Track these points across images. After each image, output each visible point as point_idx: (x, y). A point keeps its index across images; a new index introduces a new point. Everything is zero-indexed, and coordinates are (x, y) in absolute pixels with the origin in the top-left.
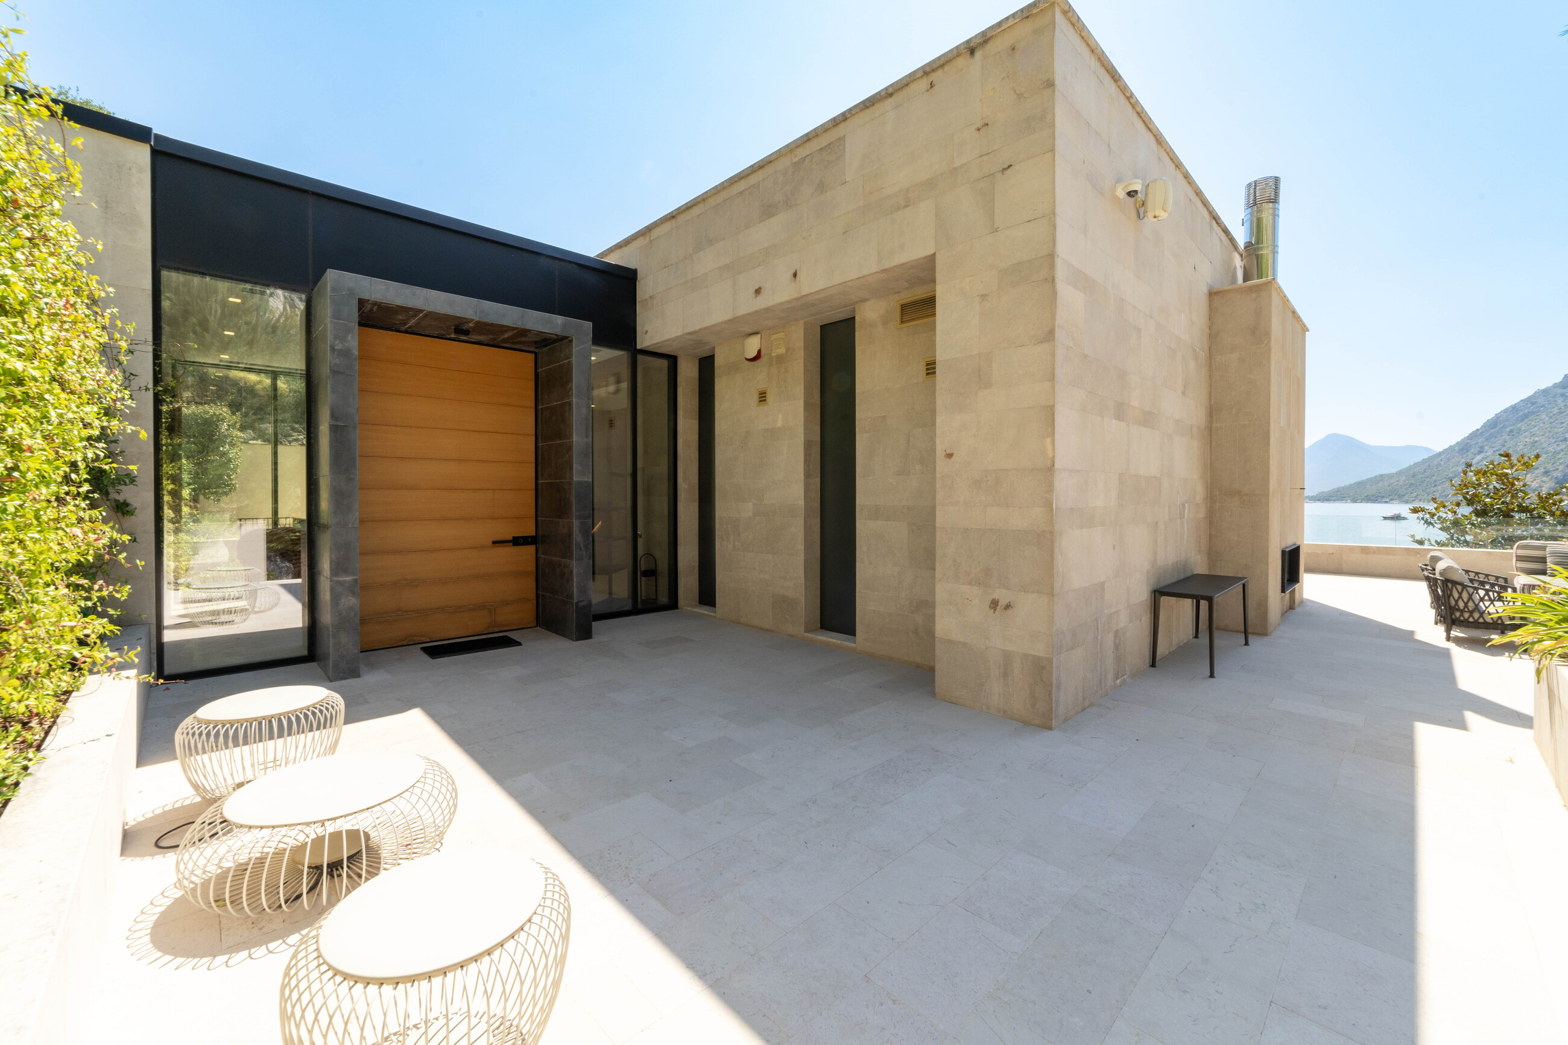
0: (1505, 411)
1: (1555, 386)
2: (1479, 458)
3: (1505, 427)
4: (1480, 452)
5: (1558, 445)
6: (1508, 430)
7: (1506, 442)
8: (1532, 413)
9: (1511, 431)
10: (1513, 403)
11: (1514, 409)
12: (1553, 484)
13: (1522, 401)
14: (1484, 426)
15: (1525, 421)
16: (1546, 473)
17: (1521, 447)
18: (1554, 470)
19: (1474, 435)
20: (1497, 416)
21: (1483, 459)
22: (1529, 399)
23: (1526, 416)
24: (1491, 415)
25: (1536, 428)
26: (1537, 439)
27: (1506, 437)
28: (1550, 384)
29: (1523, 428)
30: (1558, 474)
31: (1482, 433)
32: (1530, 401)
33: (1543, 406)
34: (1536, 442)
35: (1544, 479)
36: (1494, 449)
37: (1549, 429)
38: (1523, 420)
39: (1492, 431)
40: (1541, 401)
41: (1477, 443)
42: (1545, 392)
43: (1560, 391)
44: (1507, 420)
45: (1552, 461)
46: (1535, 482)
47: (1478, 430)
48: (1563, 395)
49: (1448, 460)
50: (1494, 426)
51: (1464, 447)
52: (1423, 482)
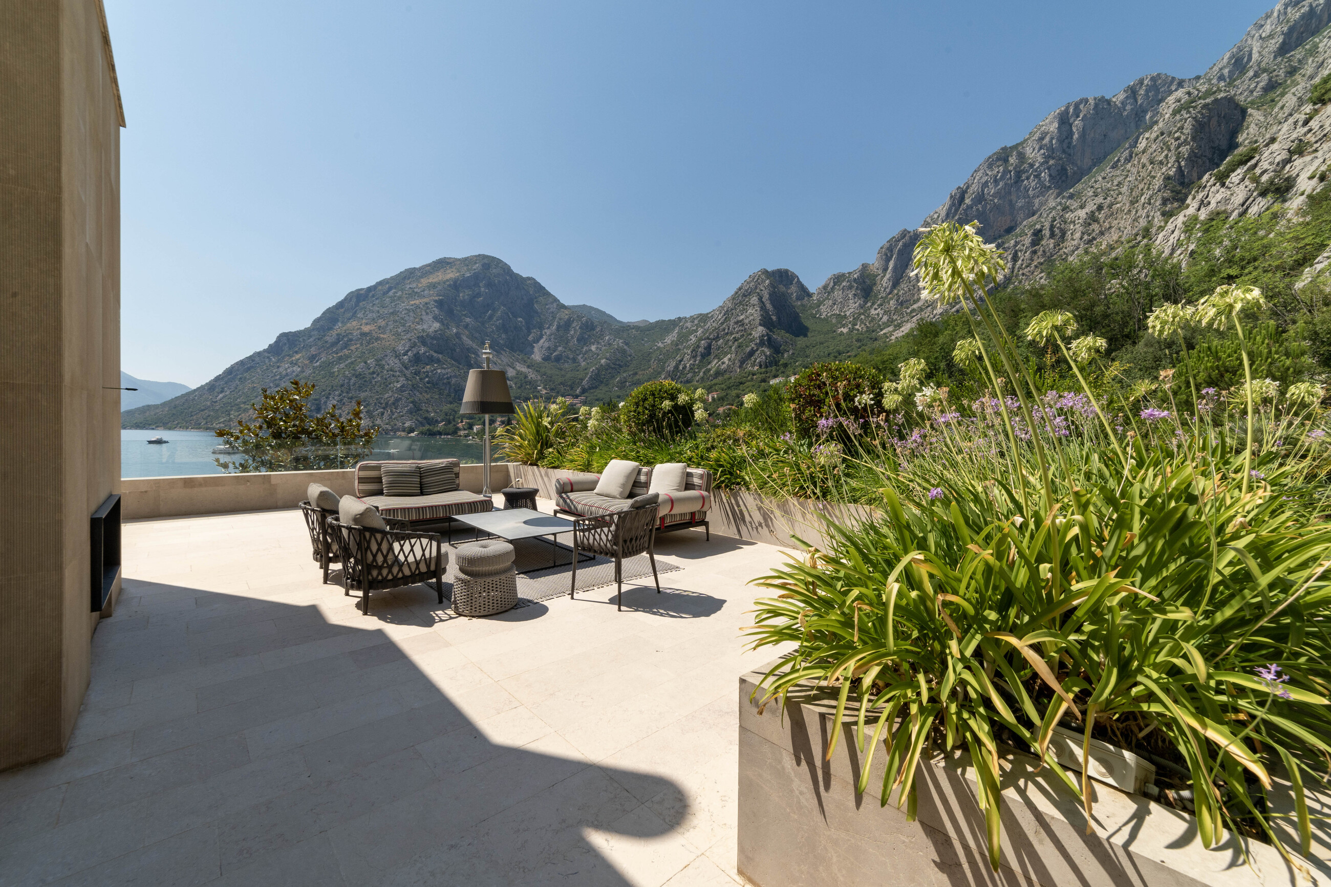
0: (237, 363)
1: (265, 351)
2: (221, 396)
3: (237, 375)
4: (222, 392)
6: (238, 377)
7: (237, 385)
8: (252, 367)
9: (240, 378)
10: (242, 359)
11: (242, 363)
13: (247, 358)
14: (224, 372)
15: (249, 372)
17: (246, 390)
19: (218, 378)
20: (232, 367)
21: (224, 397)
22: (251, 357)
23: (249, 369)
24: (228, 366)
27: (237, 382)
28: (261, 349)
29: (247, 377)
31: (223, 378)
32: (251, 358)
36: (231, 390)
38: (247, 371)
39: (229, 376)
40: (257, 359)
41: (220, 385)
42: (259, 354)
43: (267, 355)
44: (238, 370)
47: (220, 375)
48: (268, 357)
49: (201, 396)
50: (230, 373)
51: (212, 387)
52: (182, 413)
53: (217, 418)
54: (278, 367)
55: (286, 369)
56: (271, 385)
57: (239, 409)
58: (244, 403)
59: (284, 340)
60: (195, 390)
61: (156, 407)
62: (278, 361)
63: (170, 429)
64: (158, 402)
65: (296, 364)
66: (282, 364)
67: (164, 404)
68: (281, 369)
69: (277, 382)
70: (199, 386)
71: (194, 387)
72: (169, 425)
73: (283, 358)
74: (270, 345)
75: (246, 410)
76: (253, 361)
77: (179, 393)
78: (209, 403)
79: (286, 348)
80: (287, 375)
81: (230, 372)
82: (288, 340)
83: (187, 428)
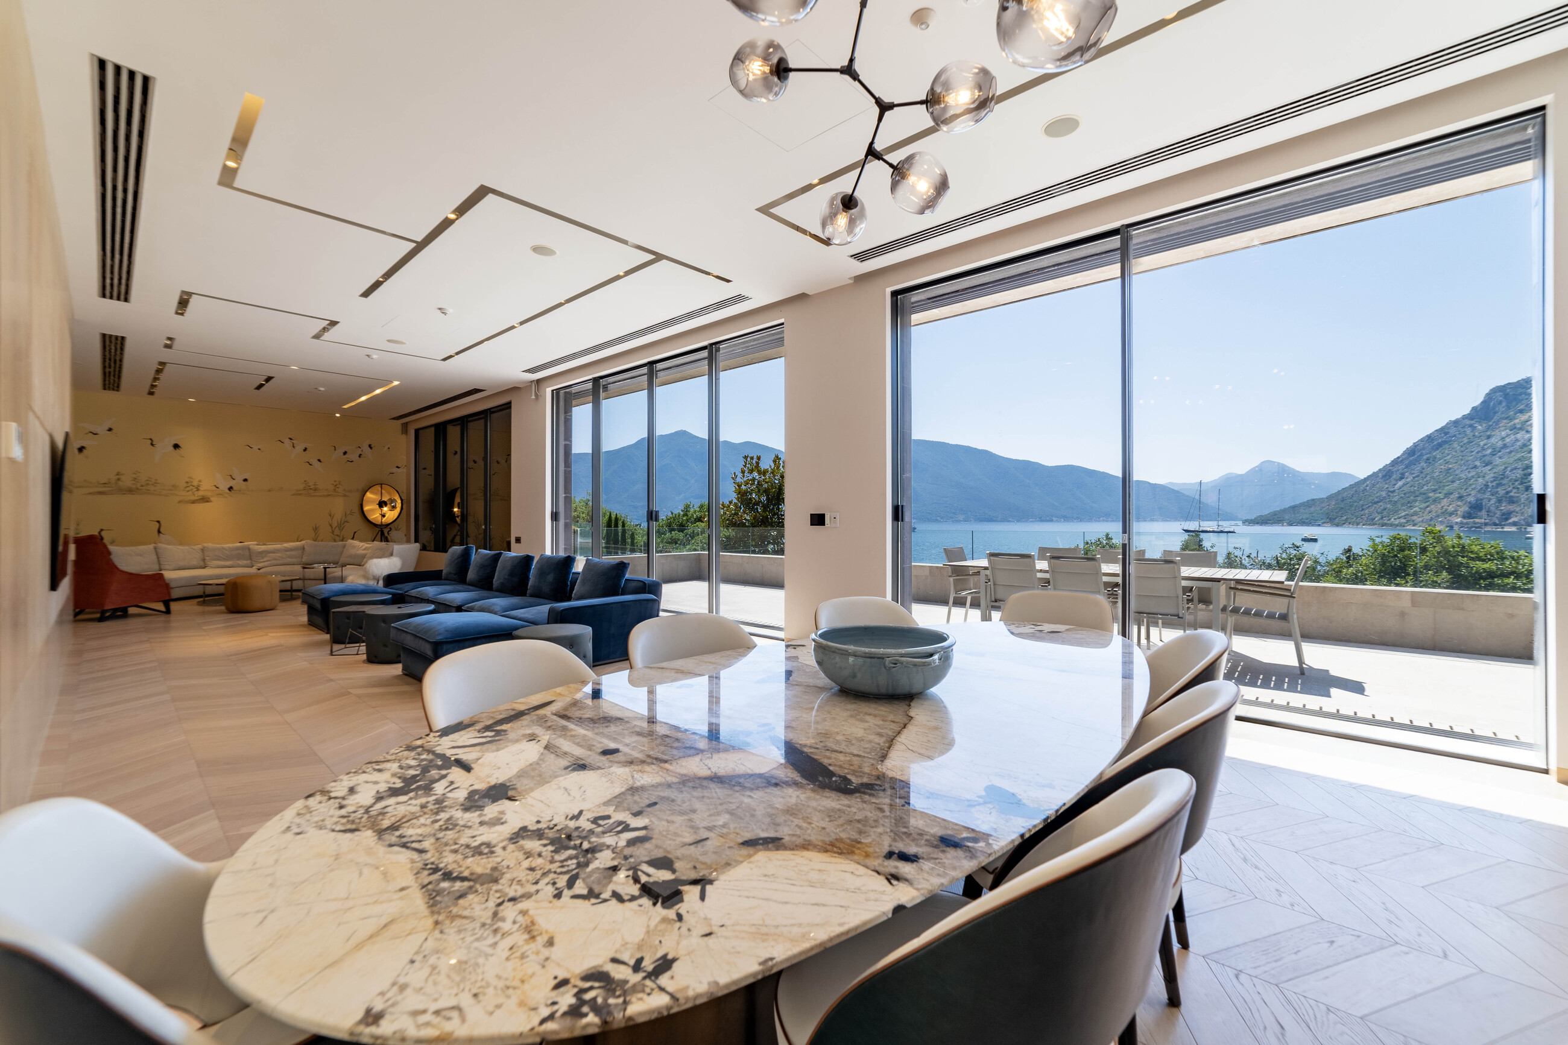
0: (1422, 440)
1: (1464, 417)
2: (1400, 483)
3: (1422, 455)
4: (1401, 479)
5: (1469, 472)
6: (1425, 457)
7: (1423, 469)
8: (1445, 442)
9: (1428, 459)
10: (1429, 433)
11: (1429, 438)
12: (1467, 509)
13: (1436, 431)
14: (1403, 454)
15: (1440, 449)
16: (1460, 498)
17: (1437, 474)
18: (1467, 495)
19: (1395, 462)
20: (1415, 445)
21: (1404, 485)
22: (1442, 429)
23: (1440, 445)
24: (1409, 444)
25: (1450, 456)
26: (1450, 466)
27: (1423, 464)
28: (1459, 416)
29: (1438, 456)
30: (1471, 499)
31: (1402, 461)
32: (1443, 431)
33: (1455, 436)
34: (1450, 469)
35: (1459, 503)
36: (1414, 476)
37: (1461, 457)
38: (1437, 449)
39: (1411, 458)
40: (1453, 431)
41: (1398, 470)
42: (1456, 423)
43: (1468, 422)
44: (1423, 449)
45: (1465, 487)
46: (1451, 506)
47: (1398, 458)
48: (1471, 426)
49: (1373, 485)
50: (1413, 454)
51: (1386, 473)
52: (1351, 506)
53: (1396, 512)
54: (1489, 437)
55: (1503, 439)
56: (1478, 463)
57: (1427, 499)
58: (1434, 491)
59: (1499, 396)
60: (1365, 480)
61: (1321, 500)
62: (1488, 429)
63: (1337, 525)
64: (1323, 495)
65: (1521, 429)
66: (1497, 432)
67: (1330, 498)
68: (1493, 440)
69: (1487, 459)
70: (1370, 473)
71: (1362, 475)
72: (1337, 521)
73: (1497, 423)
74: (1474, 408)
75: (1436, 501)
76: (1446, 434)
77: (1346, 484)
78: (1384, 494)
79: (1502, 408)
80: (1505, 446)
81: (1411, 452)
82: (1506, 396)
83: (1358, 524)
